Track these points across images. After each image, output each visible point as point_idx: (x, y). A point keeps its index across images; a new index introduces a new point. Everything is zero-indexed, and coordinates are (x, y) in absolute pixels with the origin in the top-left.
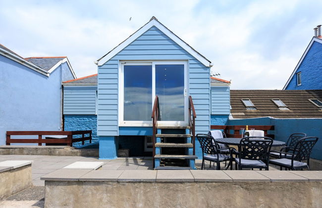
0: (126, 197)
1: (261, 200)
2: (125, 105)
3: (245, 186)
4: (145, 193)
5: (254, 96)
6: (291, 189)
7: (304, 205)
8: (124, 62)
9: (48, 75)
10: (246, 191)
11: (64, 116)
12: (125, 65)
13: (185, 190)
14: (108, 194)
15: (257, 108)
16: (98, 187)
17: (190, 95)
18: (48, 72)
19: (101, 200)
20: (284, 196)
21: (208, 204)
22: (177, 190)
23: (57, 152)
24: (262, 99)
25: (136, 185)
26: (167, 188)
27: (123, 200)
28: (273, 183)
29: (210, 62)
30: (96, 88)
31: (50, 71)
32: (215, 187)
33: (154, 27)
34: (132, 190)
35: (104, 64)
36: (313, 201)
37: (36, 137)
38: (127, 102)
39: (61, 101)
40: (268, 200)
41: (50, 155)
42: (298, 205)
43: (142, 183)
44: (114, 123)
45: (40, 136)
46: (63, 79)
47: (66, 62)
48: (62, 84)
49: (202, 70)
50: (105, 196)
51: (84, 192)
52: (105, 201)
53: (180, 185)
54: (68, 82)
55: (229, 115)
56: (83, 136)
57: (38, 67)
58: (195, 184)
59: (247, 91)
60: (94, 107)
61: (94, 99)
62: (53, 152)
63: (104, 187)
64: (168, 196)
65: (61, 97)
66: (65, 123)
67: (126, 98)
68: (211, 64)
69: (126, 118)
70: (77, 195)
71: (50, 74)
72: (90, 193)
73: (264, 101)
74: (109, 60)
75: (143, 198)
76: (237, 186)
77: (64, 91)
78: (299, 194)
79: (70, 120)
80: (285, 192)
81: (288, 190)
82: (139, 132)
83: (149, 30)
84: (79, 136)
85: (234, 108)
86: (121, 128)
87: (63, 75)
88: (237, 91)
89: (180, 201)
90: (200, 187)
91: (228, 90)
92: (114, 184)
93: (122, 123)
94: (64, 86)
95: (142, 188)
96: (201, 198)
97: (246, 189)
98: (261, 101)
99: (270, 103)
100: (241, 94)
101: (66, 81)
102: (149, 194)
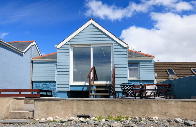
0: (69, 106)
1: (129, 108)
2: (74, 72)
3: (121, 102)
4: (77, 105)
5: (177, 67)
6: (143, 104)
7: (149, 111)
8: (73, 46)
9: (23, 54)
10: (122, 105)
11: (32, 82)
12: (74, 47)
13: (94, 104)
14: (61, 106)
15: (178, 76)
16: (57, 102)
17: (115, 65)
18: (23, 51)
19: (58, 108)
20: (140, 107)
21: (105, 110)
22: (91, 104)
23: (31, 102)
24: (183, 68)
25: (73, 101)
26: (87, 103)
27: (68, 108)
28: (134, 101)
29: (127, 45)
30: (56, 62)
31: (24, 51)
32: (108, 102)
33: (92, 24)
34: (71, 104)
35: (61, 47)
36: (153, 109)
37: (17, 93)
38: (75, 70)
39: (30, 72)
40: (132, 108)
41: (27, 104)
42: (146, 111)
43: (76, 101)
44: (67, 83)
45: (20, 92)
46: (32, 57)
47: (35, 44)
48: (32, 60)
49: (123, 50)
50: (60, 106)
51: (51, 104)
52: (60, 108)
53: (92, 101)
54: (36, 58)
55: (154, 81)
56: (47, 93)
57: (17, 49)
58: (99, 101)
59: (173, 63)
60: (54, 76)
61: (54, 70)
62: (29, 102)
63: (59, 102)
64: (87, 106)
65: (31, 69)
66: (33, 87)
67: (74, 68)
68: (128, 46)
69: (74, 80)
70: (48, 106)
71: (24, 53)
72: (54, 105)
73: (184, 70)
74: (64, 45)
75: (76, 107)
76: (118, 102)
77: (33, 64)
78: (147, 106)
79: (37, 84)
80: (140, 105)
81: (141, 104)
82: (83, 89)
83: (88, 26)
84: (44, 93)
85: (159, 76)
86: (71, 86)
87: (32, 53)
88: (164, 63)
89: (93, 108)
90: (101, 102)
91: (152, 62)
92: (64, 101)
93: (72, 82)
94: (33, 61)
95: (76, 103)
96: (102, 107)
97: (122, 103)
98: (182, 70)
99: (189, 72)
100: (167, 65)
101: (34, 58)
102: (79, 105)
